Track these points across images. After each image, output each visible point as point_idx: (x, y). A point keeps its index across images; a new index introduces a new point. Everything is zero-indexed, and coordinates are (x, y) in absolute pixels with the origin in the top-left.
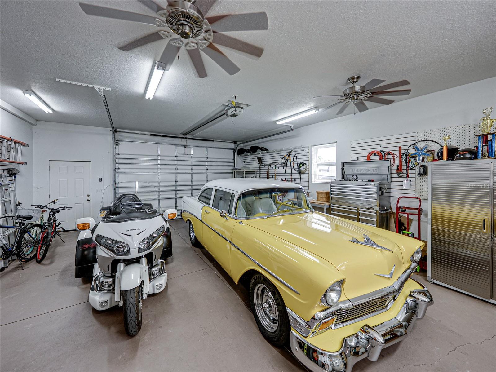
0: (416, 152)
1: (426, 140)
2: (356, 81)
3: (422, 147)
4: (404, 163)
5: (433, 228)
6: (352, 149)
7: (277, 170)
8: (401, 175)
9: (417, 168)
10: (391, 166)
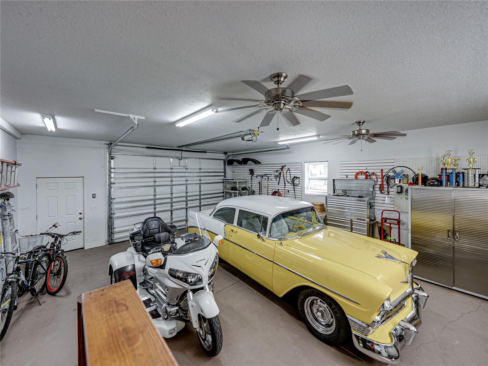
0: (395, 175)
1: (402, 166)
2: (362, 125)
3: (399, 171)
4: (385, 183)
5: (413, 236)
6: (341, 168)
7: (269, 181)
8: (383, 192)
9: (395, 187)
10: (375, 184)
